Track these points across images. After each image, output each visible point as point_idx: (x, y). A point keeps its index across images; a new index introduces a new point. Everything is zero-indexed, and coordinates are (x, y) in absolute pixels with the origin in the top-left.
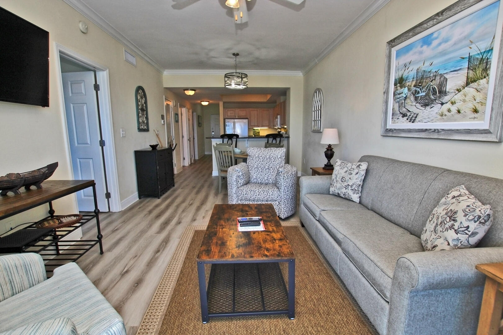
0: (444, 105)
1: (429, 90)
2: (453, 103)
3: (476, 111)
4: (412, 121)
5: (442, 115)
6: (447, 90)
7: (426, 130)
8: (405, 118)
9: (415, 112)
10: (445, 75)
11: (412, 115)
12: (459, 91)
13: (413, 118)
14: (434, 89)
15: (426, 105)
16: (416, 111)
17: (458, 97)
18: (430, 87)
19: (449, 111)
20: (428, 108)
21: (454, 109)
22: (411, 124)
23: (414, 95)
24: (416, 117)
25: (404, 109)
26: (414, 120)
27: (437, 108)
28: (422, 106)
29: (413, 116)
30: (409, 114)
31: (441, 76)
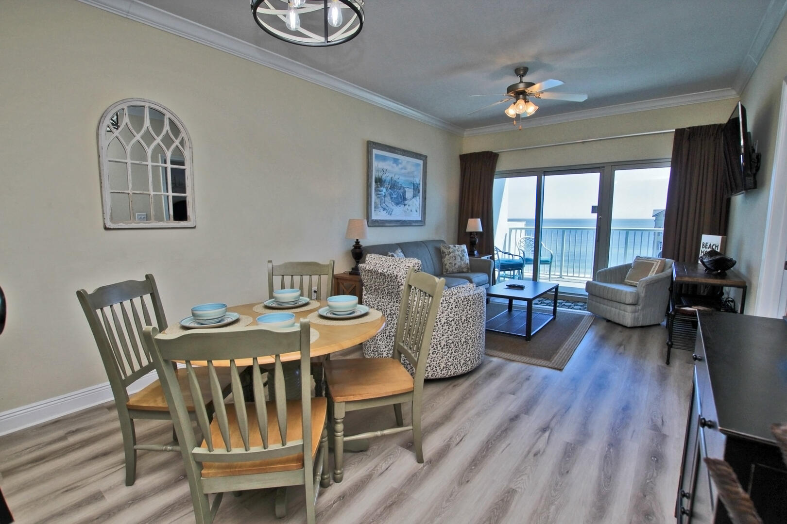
1: (398, 194)
5: (404, 212)
6: (407, 198)
7: (400, 221)
8: (385, 212)
9: (391, 208)
12: (411, 200)
14: (400, 195)
15: (397, 204)
19: (408, 209)
20: (398, 207)
21: (410, 209)
23: (390, 195)
24: (392, 211)
25: (384, 204)
27: (402, 207)
30: (387, 209)
31: (404, 188)
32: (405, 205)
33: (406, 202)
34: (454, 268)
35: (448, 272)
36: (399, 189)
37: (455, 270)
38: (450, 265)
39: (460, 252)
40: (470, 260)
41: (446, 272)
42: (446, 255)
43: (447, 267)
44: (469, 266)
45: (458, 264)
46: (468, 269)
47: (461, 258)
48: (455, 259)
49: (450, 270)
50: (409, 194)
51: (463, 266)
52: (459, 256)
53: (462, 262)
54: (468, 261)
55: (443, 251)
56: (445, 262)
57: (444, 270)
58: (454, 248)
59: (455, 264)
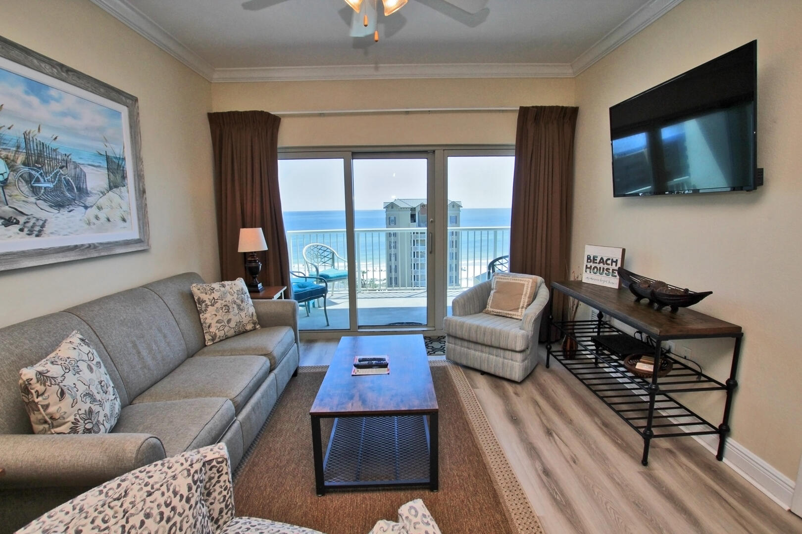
0: (89, 209)
1: (60, 180)
2: (100, 208)
3: (124, 220)
4: (35, 233)
5: (89, 224)
6: (89, 189)
7: (76, 247)
8: (14, 229)
9: (38, 216)
10: (81, 167)
11: (33, 221)
12: (104, 194)
13: (37, 228)
14: (68, 182)
15: (59, 206)
16: (43, 215)
17: (103, 201)
18: (60, 178)
19: (97, 218)
20: (64, 211)
21: (102, 215)
22: (33, 239)
23: (26, 182)
24: (43, 226)
25: (7, 208)
26: (40, 231)
27: (78, 213)
28: (51, 206)
29: (34, 225)
30: (22, 219)
31: (76, 166)
32: (86, 207)
33: (90, 200)
34: (227, 329)
35: (217, 340)
36: (61, 168)
37: (232, 332)
38: (219, 325)
39: (235, 296)
40: (255, 305)
41: (213, 339)
42: (207, 306)
43: (213, 330)
44: (255, 318)
45: (235, 319)
46: (254, 323)
47: (239, 306)
48: (228, 311)
49: (220, 334)
50: (96, 179)
51: (245, 320)
52: (235, 302)
53: (243, 314)
54: (252, 310)
55: (199, 298)
56: (208, 321)
57: (207, 337)
58: (222, 289)
59: (229, 321)
